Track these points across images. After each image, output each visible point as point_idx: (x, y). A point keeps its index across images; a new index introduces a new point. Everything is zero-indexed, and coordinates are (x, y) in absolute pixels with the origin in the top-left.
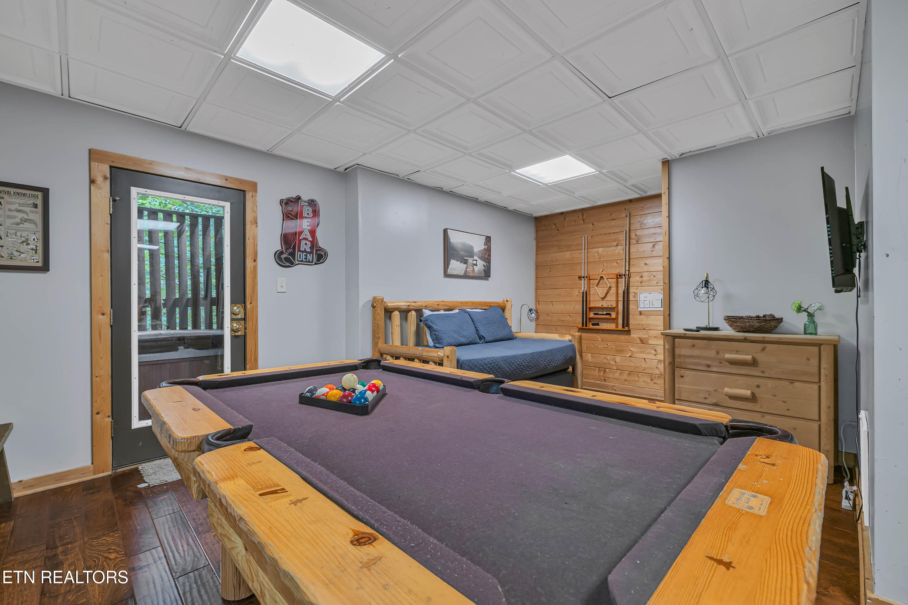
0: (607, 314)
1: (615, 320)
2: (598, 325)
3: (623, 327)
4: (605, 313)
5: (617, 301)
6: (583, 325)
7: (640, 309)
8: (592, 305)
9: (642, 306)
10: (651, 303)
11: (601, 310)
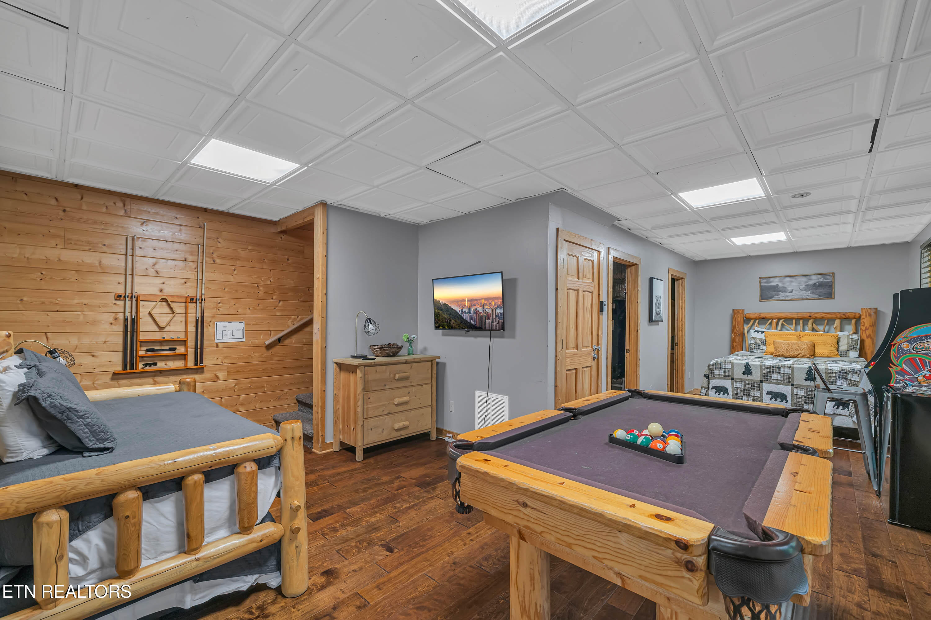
0: (170, 349)
1: (184, 357)
2: (155, 364)
3: (196, 364)
4: (167, 348)
5: (186, 331)
6: (125, 368)
7: (217, 341)
8: (141, 337)
9: (219, 336)
10: (231, 334)
11: (158, 344)
